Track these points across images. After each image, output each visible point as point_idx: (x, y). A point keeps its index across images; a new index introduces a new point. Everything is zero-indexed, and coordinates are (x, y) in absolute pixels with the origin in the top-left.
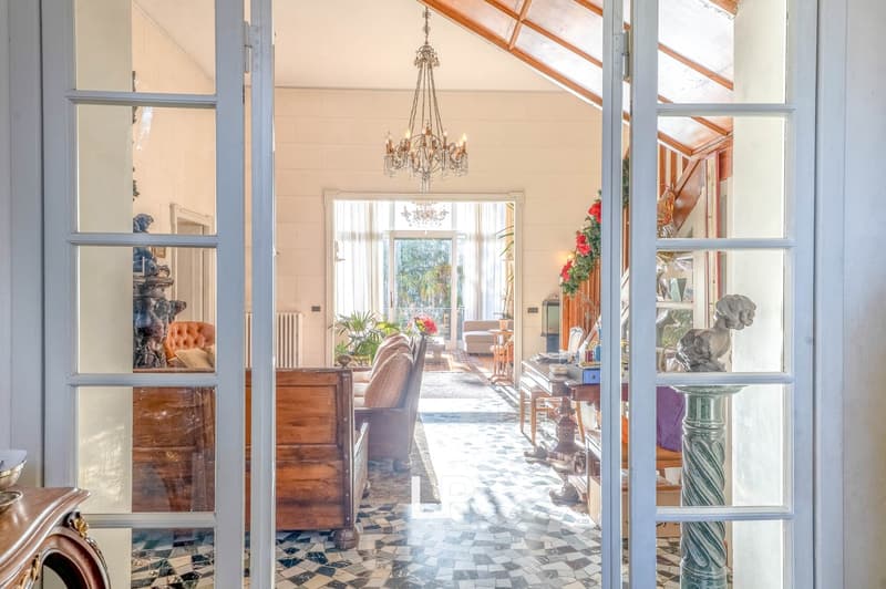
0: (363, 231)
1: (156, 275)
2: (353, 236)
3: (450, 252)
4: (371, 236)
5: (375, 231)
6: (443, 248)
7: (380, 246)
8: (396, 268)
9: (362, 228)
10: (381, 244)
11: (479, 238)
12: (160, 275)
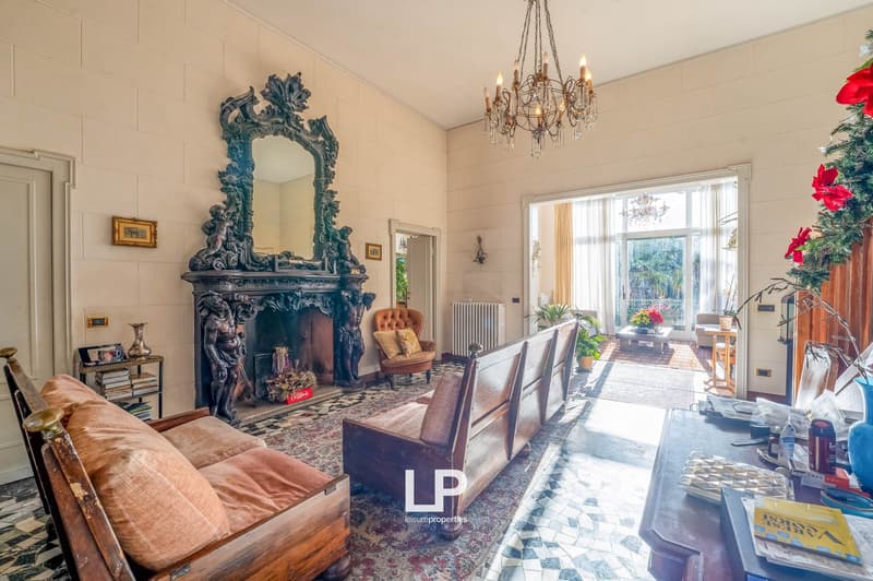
0: (597, 236)
1: (350, 272)
2: (589, 240)
3: (684, 249)
4: (605, 239)
5: (608, 234)
6: (677, 246)
7: (614, 247)
8: (628, 265)
9: (596, 232)
10: (613, 245)
11: (717, 232)
12: (353, 272)
